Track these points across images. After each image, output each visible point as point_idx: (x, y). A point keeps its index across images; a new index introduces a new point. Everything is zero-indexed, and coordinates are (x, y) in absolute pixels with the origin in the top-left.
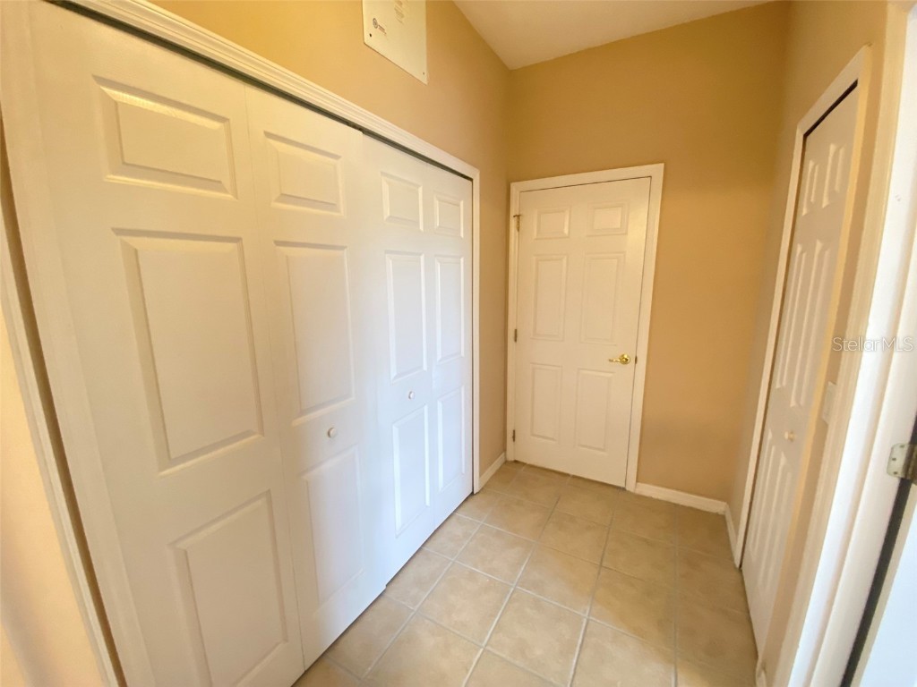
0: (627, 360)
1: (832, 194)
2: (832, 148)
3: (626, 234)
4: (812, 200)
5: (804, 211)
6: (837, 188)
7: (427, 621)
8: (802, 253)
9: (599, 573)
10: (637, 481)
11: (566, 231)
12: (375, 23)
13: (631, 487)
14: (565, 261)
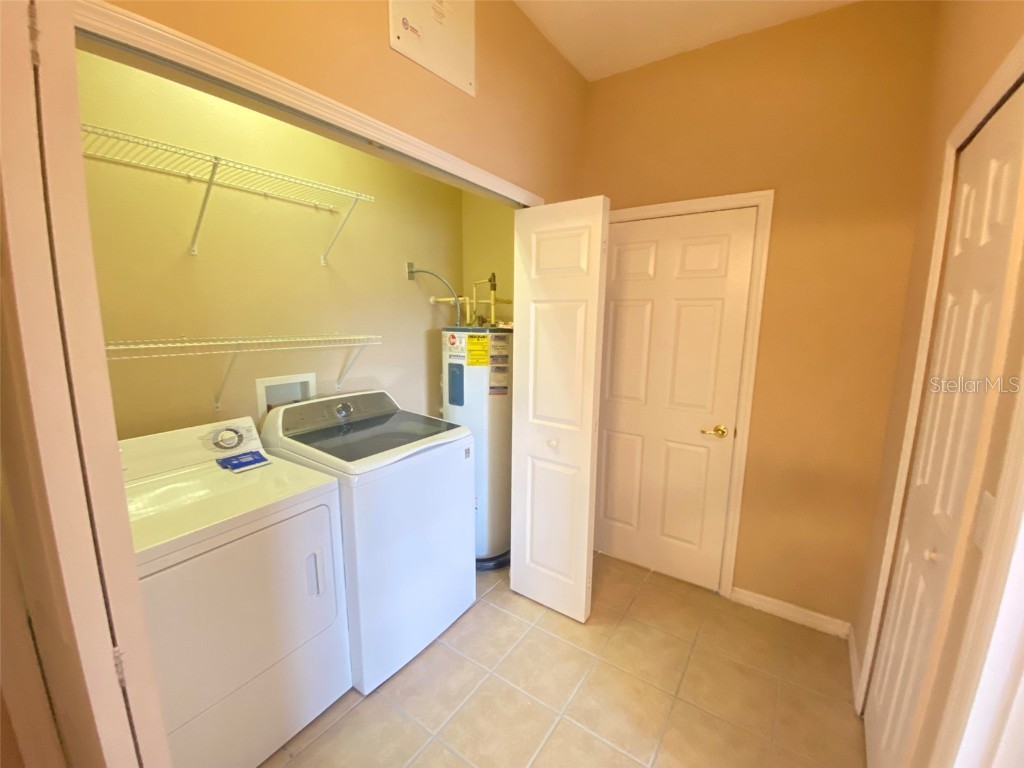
0: (723, 432)
1: (993, 226)
2: (994, 165)
3: (725, 276)
4: (967, 236)
5: (957, 250)
6: (1000, 218)
7: (445, 751)
8: (954, 305)
9: (672, 707)
10: (733, 585)
11: (651, 271)
12: (405, 23)
13: (726, 591)
14: (649, 307)
